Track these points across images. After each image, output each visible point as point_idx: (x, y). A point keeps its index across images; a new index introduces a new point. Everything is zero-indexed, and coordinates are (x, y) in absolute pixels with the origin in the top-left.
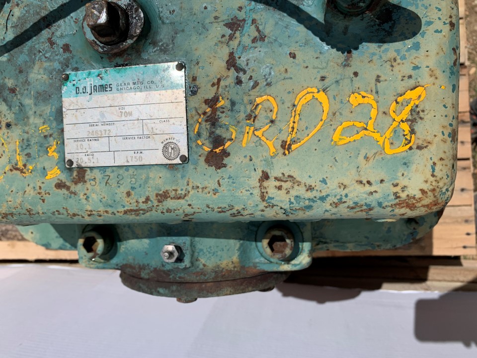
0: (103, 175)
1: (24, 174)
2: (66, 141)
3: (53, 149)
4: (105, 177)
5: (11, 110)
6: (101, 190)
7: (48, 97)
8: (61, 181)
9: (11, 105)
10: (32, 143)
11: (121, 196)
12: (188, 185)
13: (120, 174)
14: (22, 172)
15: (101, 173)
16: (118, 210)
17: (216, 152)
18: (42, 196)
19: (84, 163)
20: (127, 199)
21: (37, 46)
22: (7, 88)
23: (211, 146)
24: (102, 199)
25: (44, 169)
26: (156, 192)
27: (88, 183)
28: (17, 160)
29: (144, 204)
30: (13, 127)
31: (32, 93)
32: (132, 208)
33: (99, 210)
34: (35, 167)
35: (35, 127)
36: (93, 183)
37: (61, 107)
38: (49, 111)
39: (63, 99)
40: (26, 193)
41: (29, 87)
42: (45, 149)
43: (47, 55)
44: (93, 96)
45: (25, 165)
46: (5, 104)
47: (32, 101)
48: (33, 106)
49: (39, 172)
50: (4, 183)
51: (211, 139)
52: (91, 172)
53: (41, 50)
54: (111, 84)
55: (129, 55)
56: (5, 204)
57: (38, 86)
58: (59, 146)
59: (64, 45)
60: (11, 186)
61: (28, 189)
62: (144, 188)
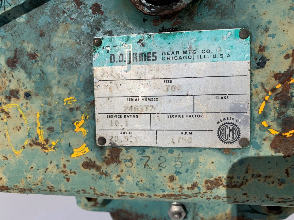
0: (141, 155)
1: (45, 150)
2: (97, 116)
3: (81, 124)
4: (143, 158)
5: (31, 78)
6: (138, 173)
7: (75, 65)
8: (90, 160)
9: (31, 73)
10: (55, 117)
11: (162, 181)
12: (247, 172)
13: (163, 156)
14: (43, 147)
15: (139, 154)
16: (156, 194)
17: (285, 136)
18: (66, 175)
19: (119, 141)
20: (169, 184)
21: (60, 6)
22: (26, 53)
23: (280, 129)
24: (138, 182)
25: (70, 145)
26: (205, 178)
27: (123, 164)
28: (38, 135)
29: (190, 191)
30: (33, 97)
31: (56, 59)
32: (173, 193)
33: (133, 192)
34: (59, 143)
35: (59, 98)
36: (129, 164)
37: (92, 77)
38: (75, 81)
39: (95, 68)
40: (48, 170)
41: (53, 53)
42: (71, 123)
43: (73, 17)
44: (132, 66)
45: (47, 141)
46: (23, 71)
47: (55, 69)
48: (56, 74)
49: (64, 148)
50: (22, 158)
51: (280, 121)
52: (127, 152)
53: (65, 11)
54: (156, 53)
55: (180, 17)
56: (24, 180)
57: (63, 52)
58: (88, 121)
59: (93, 5)
60: (31, 162)
61: (50, 167)
62: (191, 173)
